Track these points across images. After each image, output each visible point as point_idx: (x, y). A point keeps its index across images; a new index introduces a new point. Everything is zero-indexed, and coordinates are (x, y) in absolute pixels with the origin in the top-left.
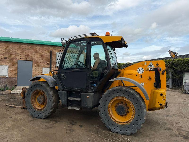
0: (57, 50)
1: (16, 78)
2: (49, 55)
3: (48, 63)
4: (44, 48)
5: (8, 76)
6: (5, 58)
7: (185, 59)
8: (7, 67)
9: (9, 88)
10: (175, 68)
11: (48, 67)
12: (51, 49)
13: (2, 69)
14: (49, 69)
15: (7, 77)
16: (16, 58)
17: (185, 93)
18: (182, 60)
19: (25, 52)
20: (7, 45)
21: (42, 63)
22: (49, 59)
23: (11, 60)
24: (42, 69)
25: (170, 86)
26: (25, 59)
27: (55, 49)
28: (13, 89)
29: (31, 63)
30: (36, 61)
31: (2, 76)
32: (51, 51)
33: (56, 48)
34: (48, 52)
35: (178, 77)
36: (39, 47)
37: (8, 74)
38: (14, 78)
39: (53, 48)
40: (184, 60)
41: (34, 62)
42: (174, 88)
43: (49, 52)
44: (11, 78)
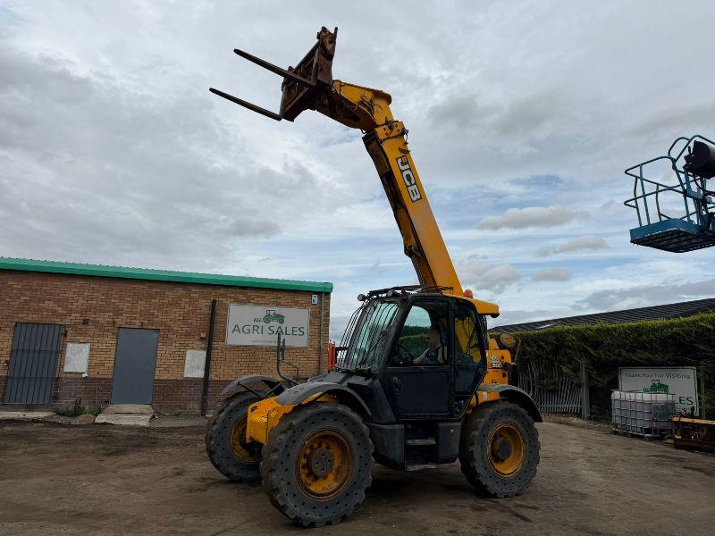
0: (231, 297)
1: (108, 379)
2: (207, 311)
3: (203, 335)
4: (196, 293)
5: (89, 372)
6: (86, 322)
7: (617, 325)
8: (86, 348)
9: (87, 408)
10: (593, 352)
11: (202, 349)
12: (213, 294)
13: (74, 355)
14: (204, 353)
15: (84, 376)
16: (114, 322)
17: (616, 433)
18: (608, 329)
19: (141, 305)
20: (93, 285)
21: (187, 335)
22: (207, 324)
23: (101, 327)
24: (185, 353)
25: (586, 413)
26: (138, 324)
27: (224, 296)
28: (100, 412)
29: (155, 335)
30: (169, 329)
31: (70, 373)
32: (214, 302)
33: (230, 293)
34: (204, 305)
35: (603, 382)
36: (181, 291)
37: (90, 367)
38: (104, 379)
39: (222, 291)
40: (615, 329)
41: (163, 332)
42: (596, 419)
43: (209, 303)
44: (96, 379)
